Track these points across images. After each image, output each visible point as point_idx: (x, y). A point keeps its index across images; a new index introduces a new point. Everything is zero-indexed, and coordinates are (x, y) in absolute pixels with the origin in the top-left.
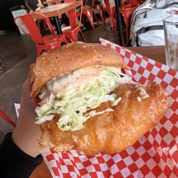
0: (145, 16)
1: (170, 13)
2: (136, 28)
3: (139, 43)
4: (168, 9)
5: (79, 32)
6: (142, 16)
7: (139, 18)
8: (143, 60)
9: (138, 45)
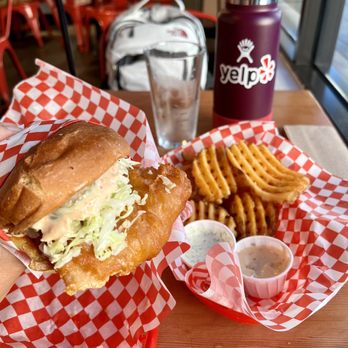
0: (131, 34)
1: (173, 33)
2: (116, 55)
3: (122, 83)
4: (171, 26)
5: (7, 50)
6: (126, 33)
7: (121, 35)
8: (111, 104)
9: (120, 88)
